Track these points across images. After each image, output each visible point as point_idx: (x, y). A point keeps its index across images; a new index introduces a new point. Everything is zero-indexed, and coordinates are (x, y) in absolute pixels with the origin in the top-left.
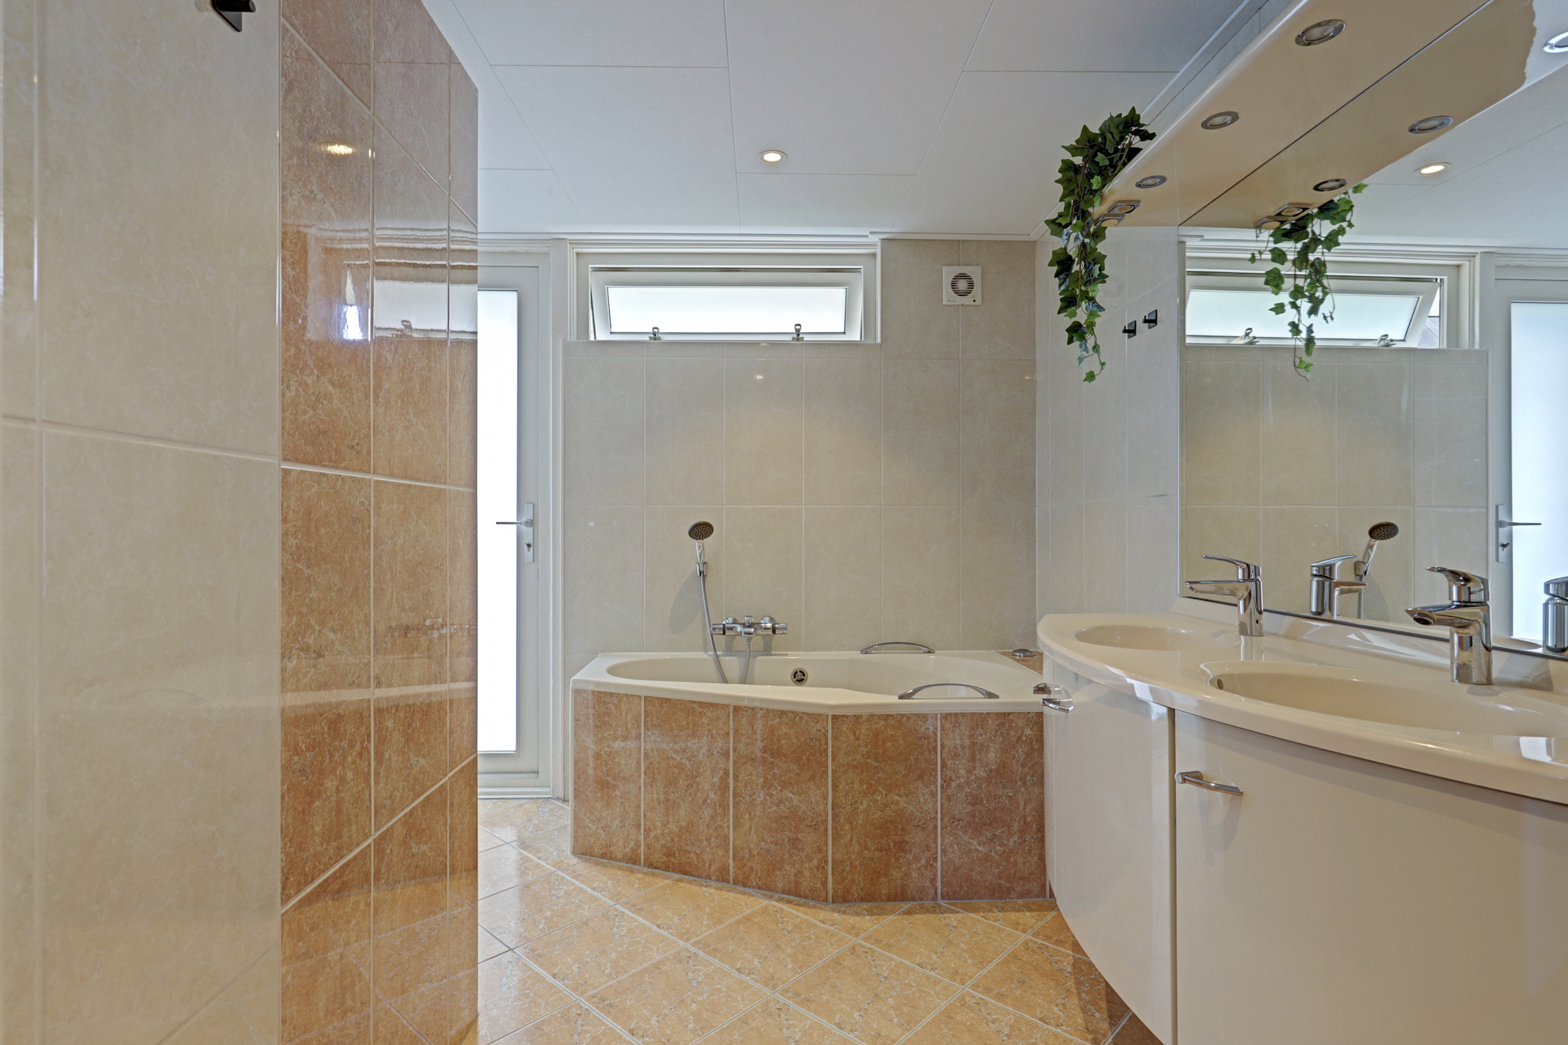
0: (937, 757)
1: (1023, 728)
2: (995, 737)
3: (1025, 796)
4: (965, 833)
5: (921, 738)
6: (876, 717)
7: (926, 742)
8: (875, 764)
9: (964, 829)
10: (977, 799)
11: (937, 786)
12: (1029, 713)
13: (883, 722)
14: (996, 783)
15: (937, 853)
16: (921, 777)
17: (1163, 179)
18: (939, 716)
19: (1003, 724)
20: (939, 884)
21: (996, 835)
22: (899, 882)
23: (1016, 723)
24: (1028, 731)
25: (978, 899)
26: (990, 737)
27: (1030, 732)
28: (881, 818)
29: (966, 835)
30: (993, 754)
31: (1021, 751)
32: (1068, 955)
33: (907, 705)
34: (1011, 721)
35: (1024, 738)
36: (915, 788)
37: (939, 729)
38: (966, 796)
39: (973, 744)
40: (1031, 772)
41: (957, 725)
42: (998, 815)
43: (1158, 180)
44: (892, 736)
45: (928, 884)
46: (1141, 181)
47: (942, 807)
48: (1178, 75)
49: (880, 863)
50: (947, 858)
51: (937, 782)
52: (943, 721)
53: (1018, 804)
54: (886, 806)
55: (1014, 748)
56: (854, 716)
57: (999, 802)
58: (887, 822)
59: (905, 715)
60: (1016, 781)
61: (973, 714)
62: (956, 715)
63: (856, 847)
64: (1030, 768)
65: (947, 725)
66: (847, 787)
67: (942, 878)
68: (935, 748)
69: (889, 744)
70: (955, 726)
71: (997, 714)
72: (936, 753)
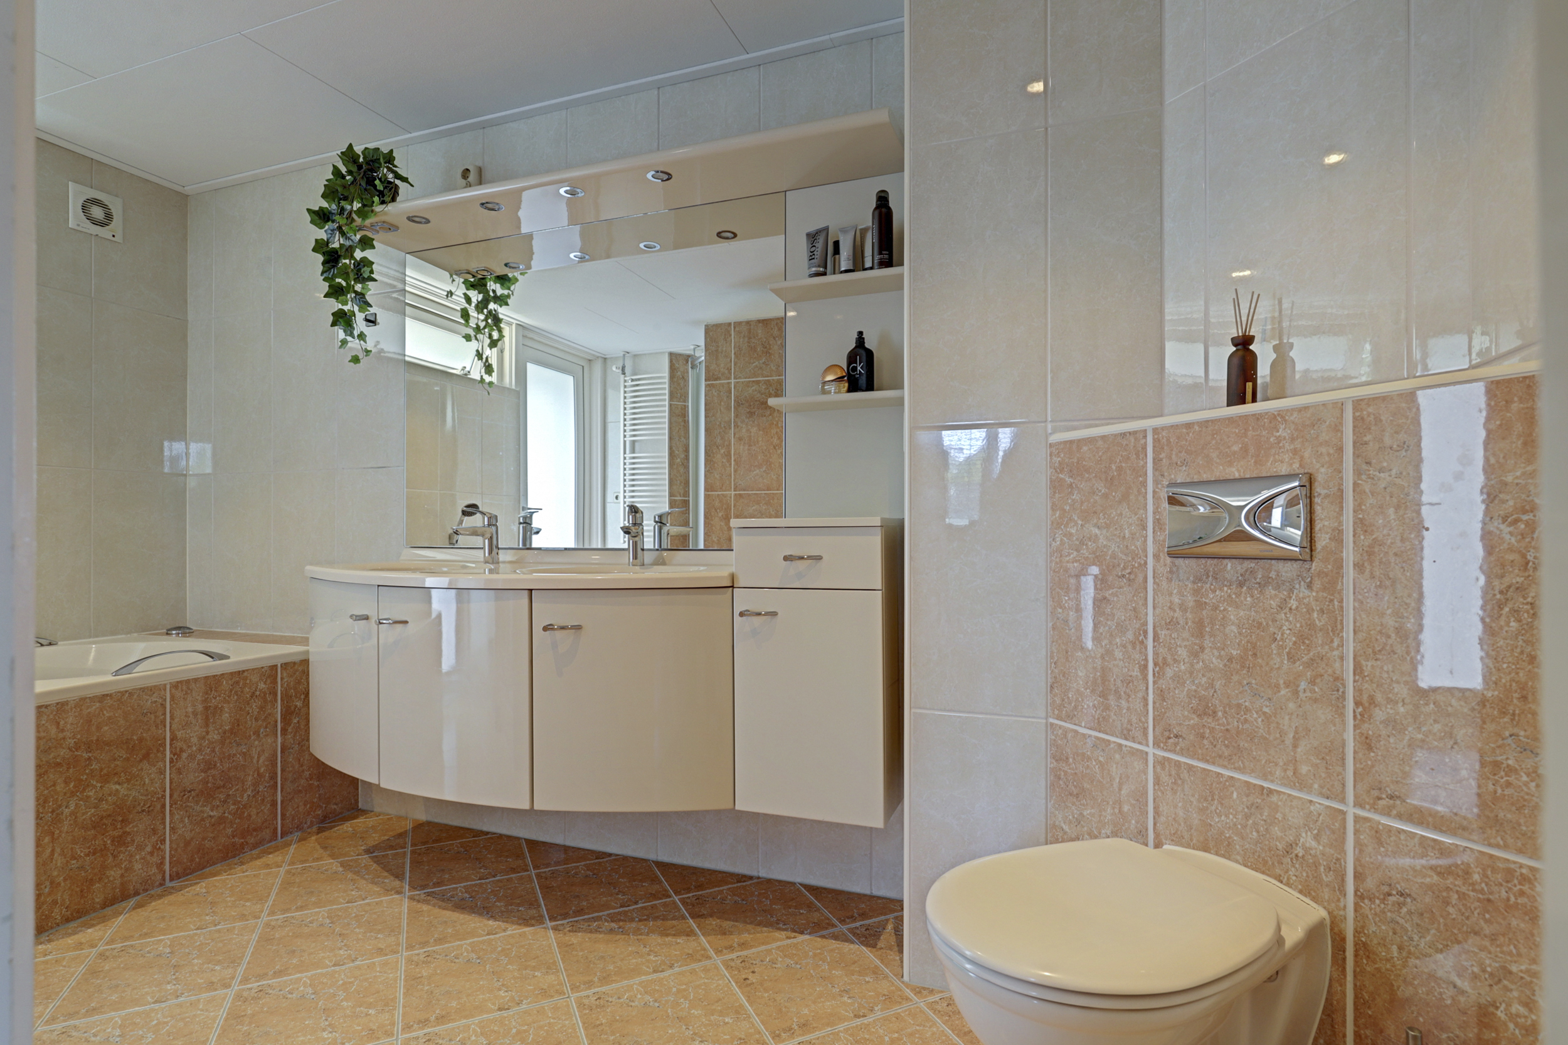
0: (165, 731)
1: (257, 683)
2: (229, 697)
3: (259, 749)
4: (197, 803)
5: (146, 714)
6: (88, 700)
7: (153, 717)
8: (85, 755)
9: (195, 799)
10: (211, 764)
11: (165, 762)
12: (262, 668)
13: (98, 705)
14: (230, 743)
15: (165, 833)
16: (146, 756)
17: (428, 221)
18: (168, 687)
19: (237, 683)
20: (167, 867)
21: (229, 795)
22: (118, 882)
23: (250, 680)
24: (262, 686)
25: (211, 866)
26: (225, 698)
27: (264, 686)
28: (94, 816)
29: (198, 804)
30: (227, 715)
31: (255, 706)
32: (333, 863)
33: (124, 681)
34: (246, 678)
35: (258, 693)
36: (139, 770)
37: (168, 700)
38: (198, 764)
39: (207, 708)
40: (264, 724)
41: (189, 692)
42: (232, 774)
43: (424, 220)
44: (110, 718)
45: (154, 870)
46: (412, 217)
47: (171, 783)
48: (409, 135)
49: (93, 868)
50: (176, 835)
51: (165, 757)
52: (173, 691)
53: (252, 758)
54: (101, 800)
55: (248, 704)
56: (58, 704)
57: (233, 761)
58: (102, 818)
59: (126, 691)
60: (250, 736)
61: (206, 678)
62: (188, 682)
63: (59, 860)
64: (264, 720)
65: (178, 694)
66: (46, 792)
67: (170, 858)
68: (163, 722)
69: (106, 728)
70: (187, 693)
71: (231, 674)
72: (165, 726)
